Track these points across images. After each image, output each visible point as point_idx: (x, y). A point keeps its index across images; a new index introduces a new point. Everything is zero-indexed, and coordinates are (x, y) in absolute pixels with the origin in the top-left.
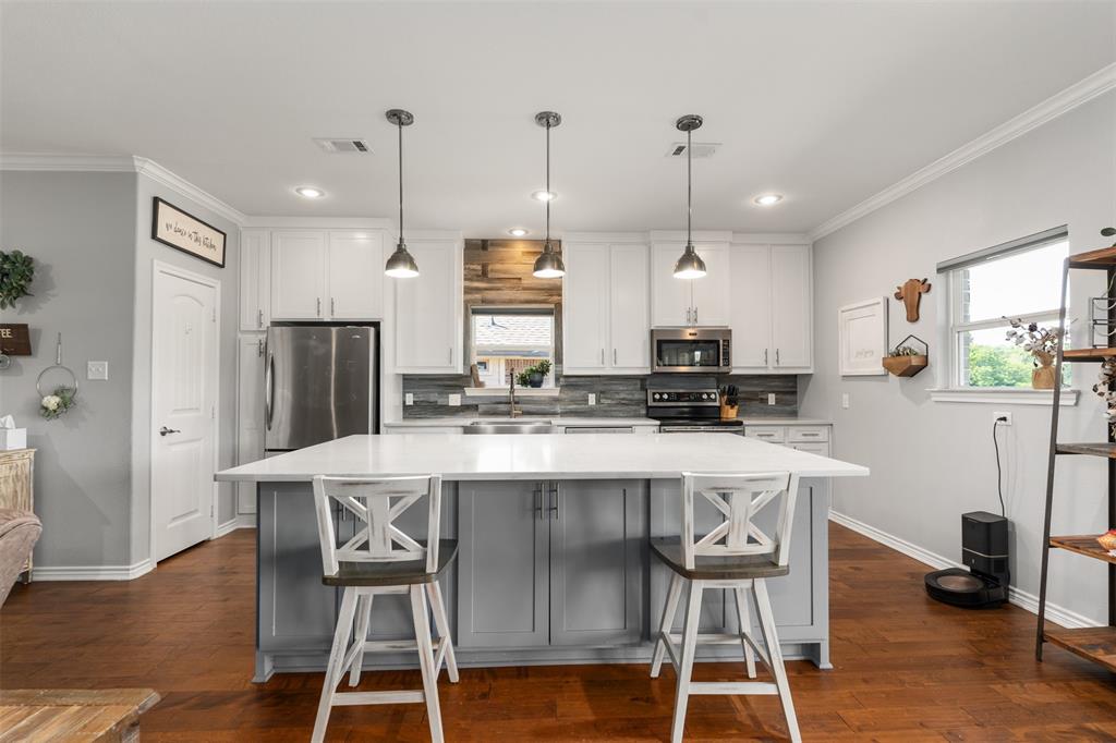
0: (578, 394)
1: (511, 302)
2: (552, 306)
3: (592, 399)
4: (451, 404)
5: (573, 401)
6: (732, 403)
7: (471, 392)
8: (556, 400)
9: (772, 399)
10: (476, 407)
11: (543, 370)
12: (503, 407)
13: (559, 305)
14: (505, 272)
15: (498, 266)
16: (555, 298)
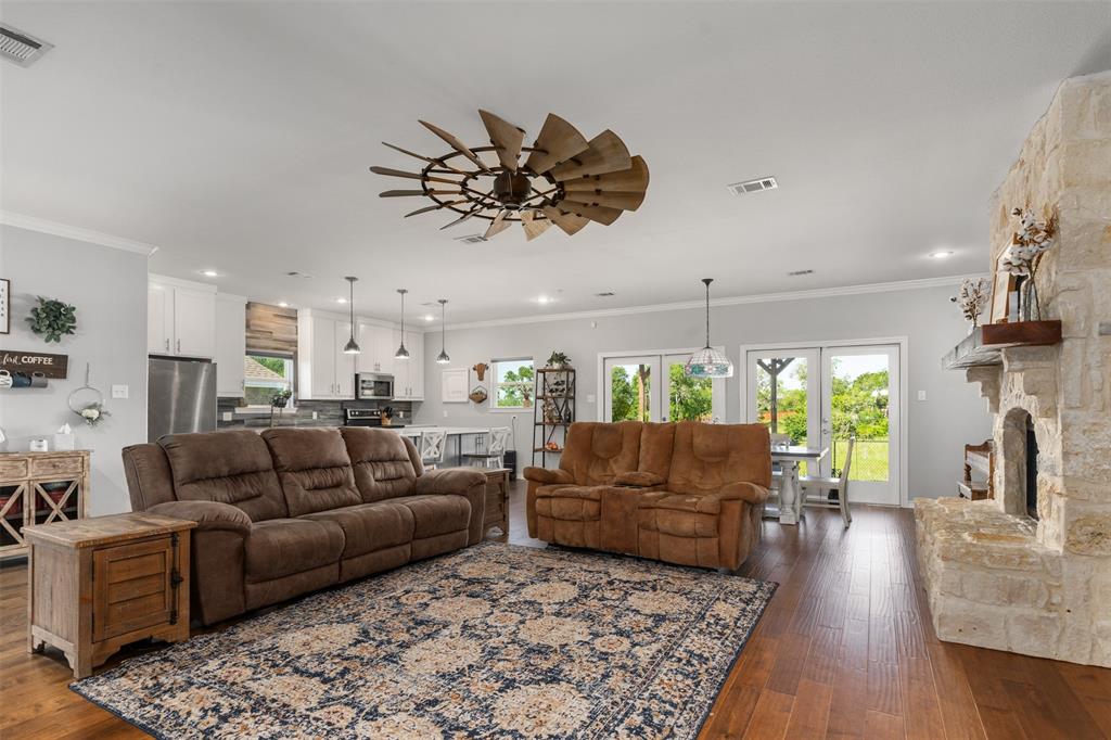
0: (307, 412)
1: (266, 348)
2: (292, 353)
3: (315, 415)
4: (225, 419)
5: (304, 417)
6: (389, 416)
7: (238, 410)
8: (294, 416)
9: (401, 414)
10: (242, 422)
11: (287, 396)
12: (261, 421)
13: (296, 353)
14: (262, 327)
15: (257, 322)
16: (294, 348)
